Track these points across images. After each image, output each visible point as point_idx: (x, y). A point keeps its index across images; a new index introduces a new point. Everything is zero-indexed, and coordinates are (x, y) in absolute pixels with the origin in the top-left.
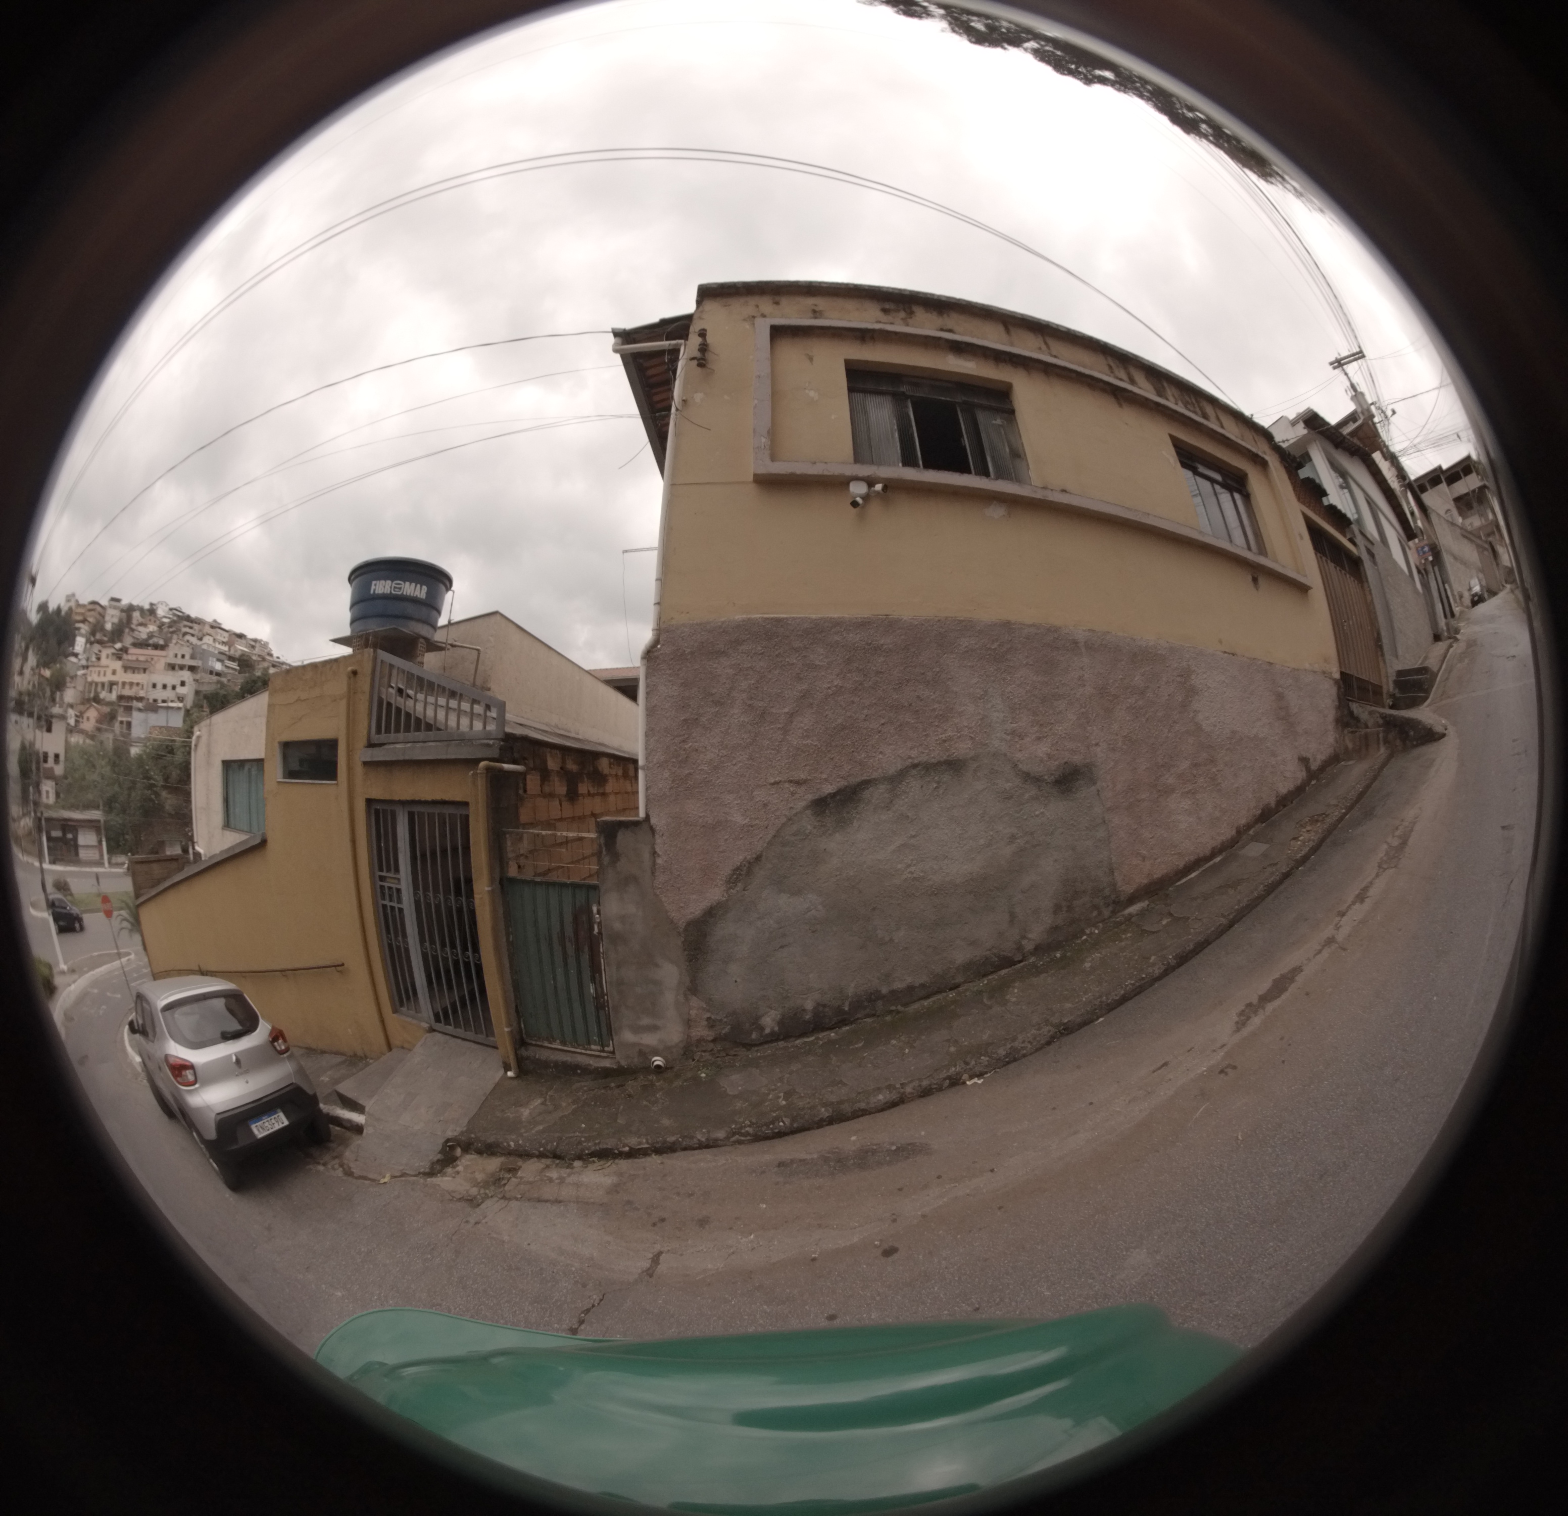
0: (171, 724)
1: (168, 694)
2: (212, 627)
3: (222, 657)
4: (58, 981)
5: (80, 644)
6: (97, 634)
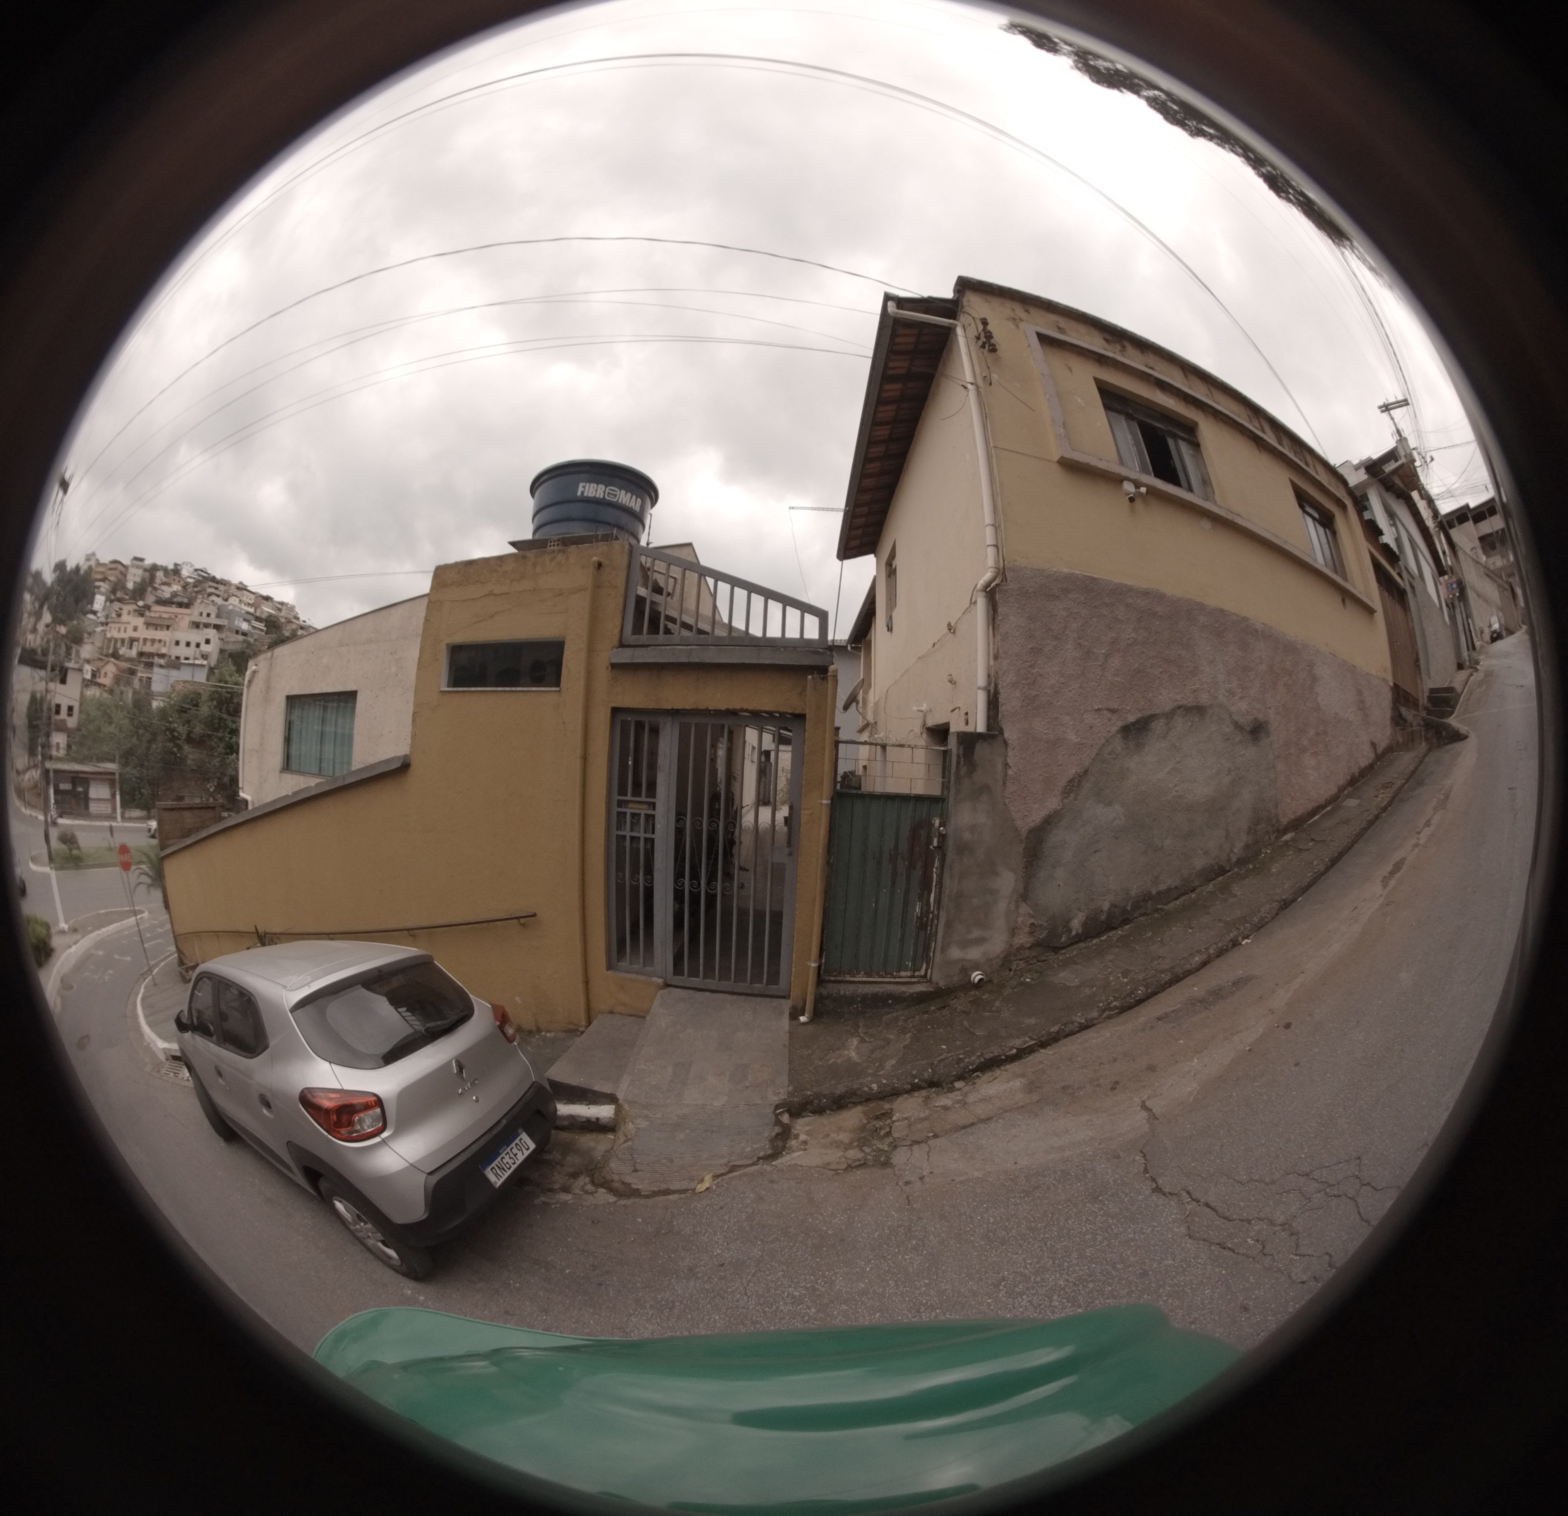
1: (190, 652)
2: (238, 589)
3: (249, 617)
4: (56, 942)
5: (99, 602)
6: (117, 593)
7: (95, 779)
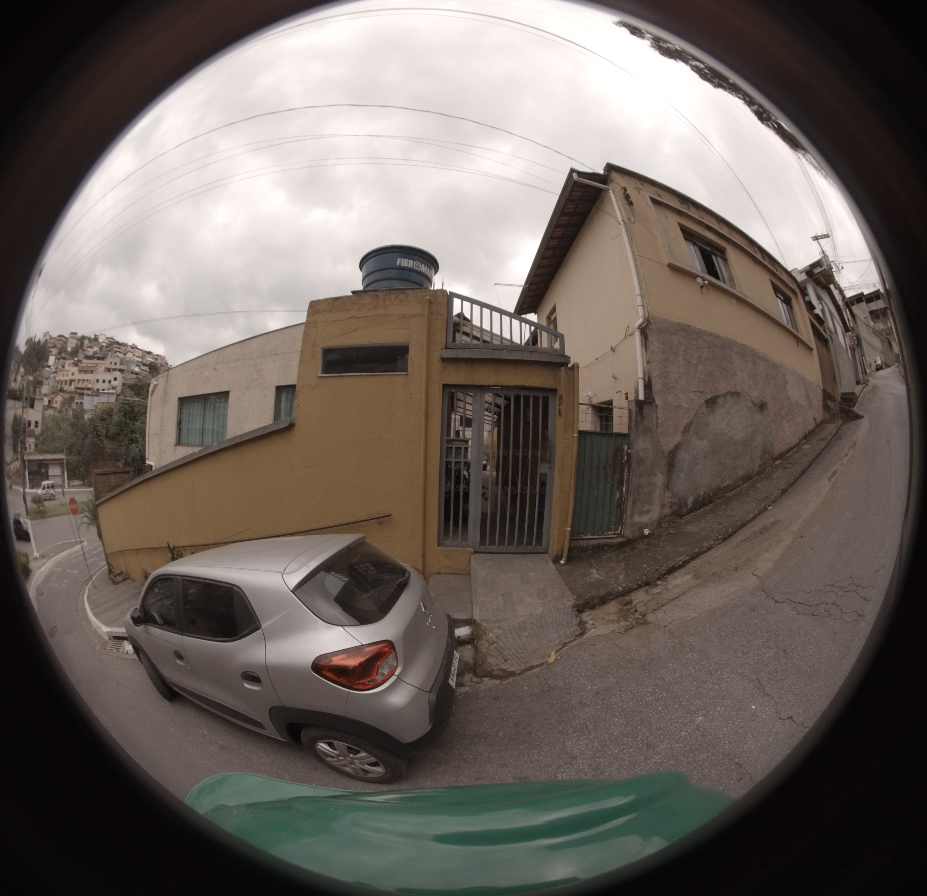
1: (106, 385)
2: (133, 348)
3: (139, 364)
4: (33, 565)
5: (52, 360)
6: (62, 354)
7: (52, 464)
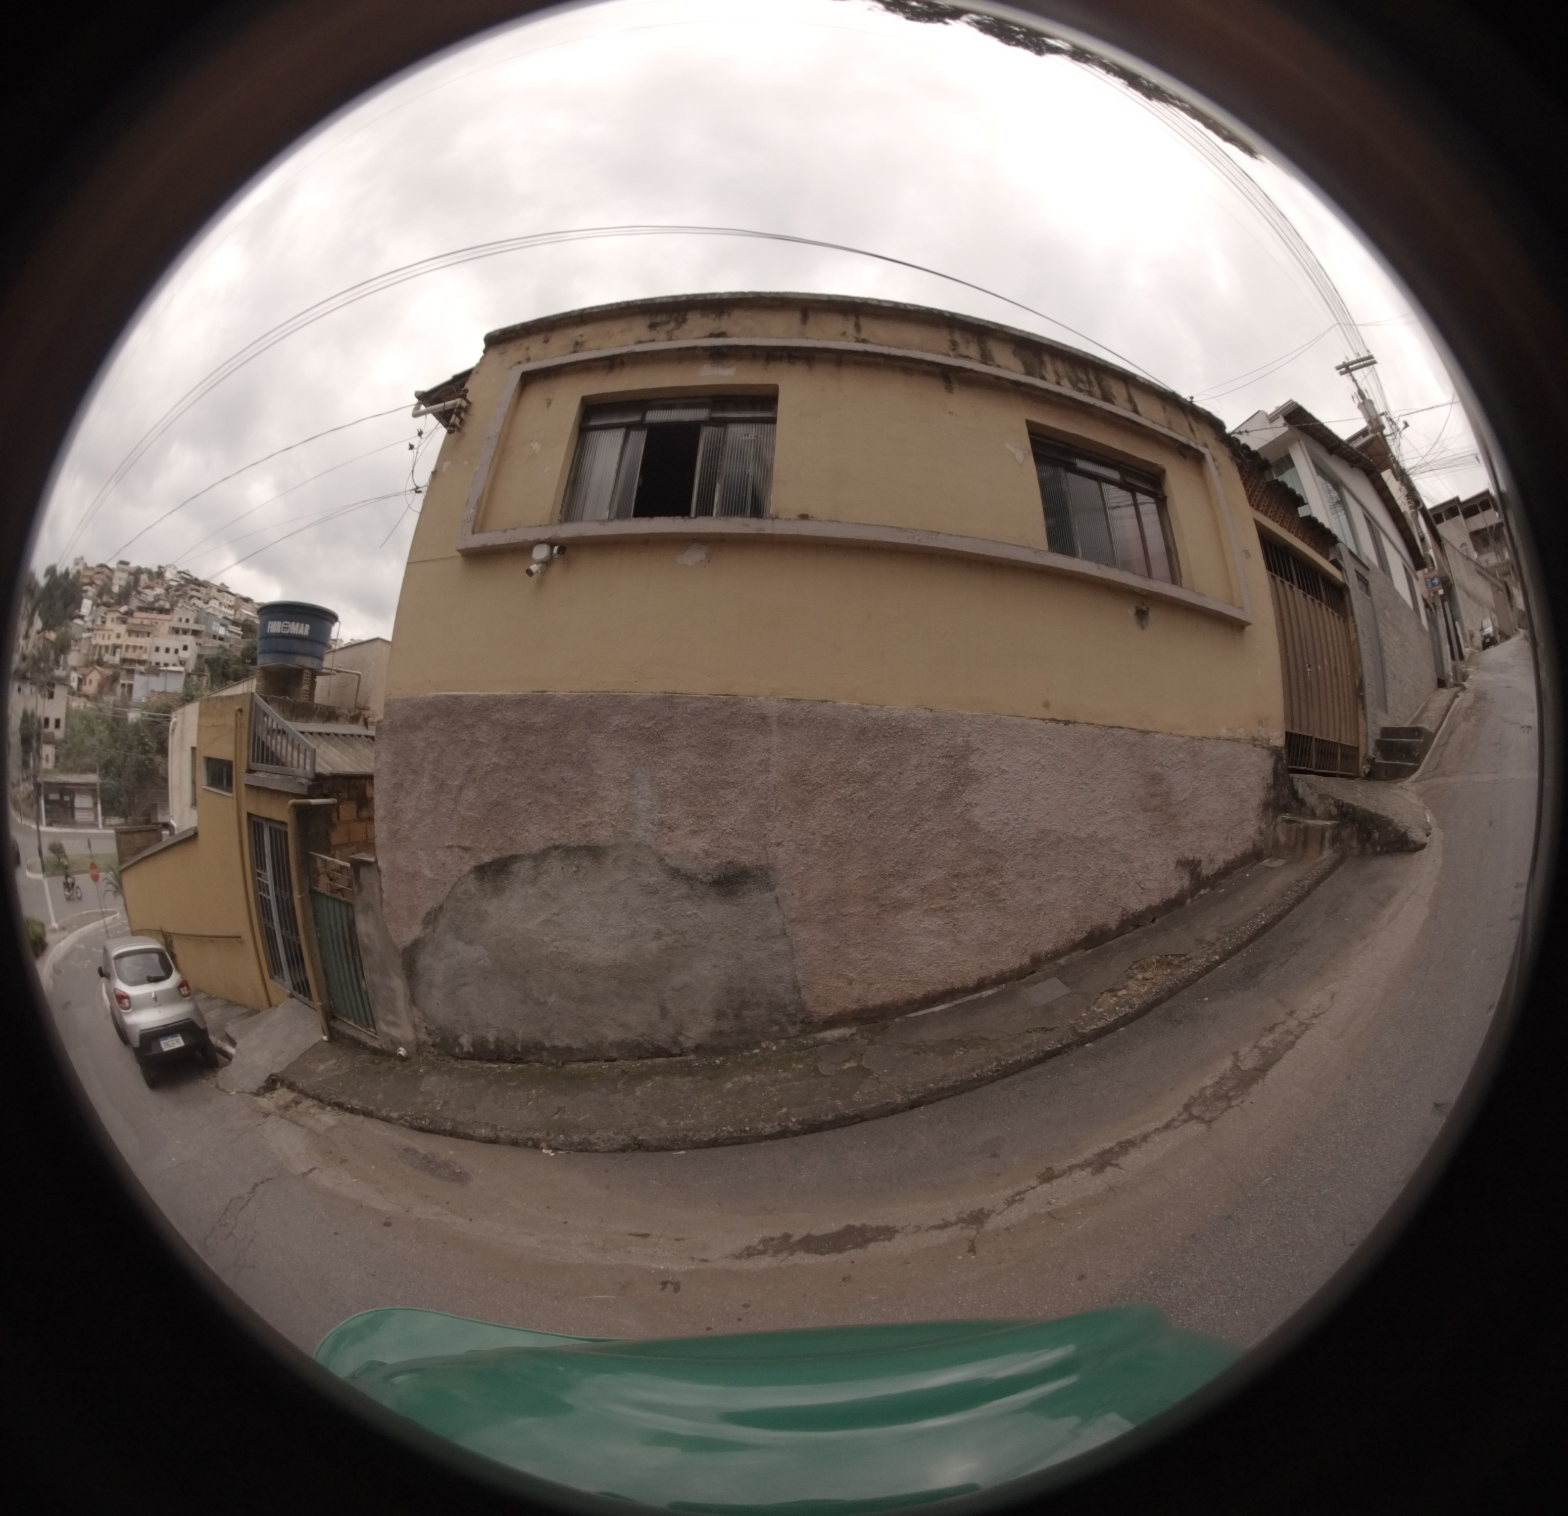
0: (169, 690)
1: (171, 658)
2: (219, 591)
3: (226, 621)
4: (49, 938)
5: (86, 606)
6: (103, 597)
7: (79, 790)
